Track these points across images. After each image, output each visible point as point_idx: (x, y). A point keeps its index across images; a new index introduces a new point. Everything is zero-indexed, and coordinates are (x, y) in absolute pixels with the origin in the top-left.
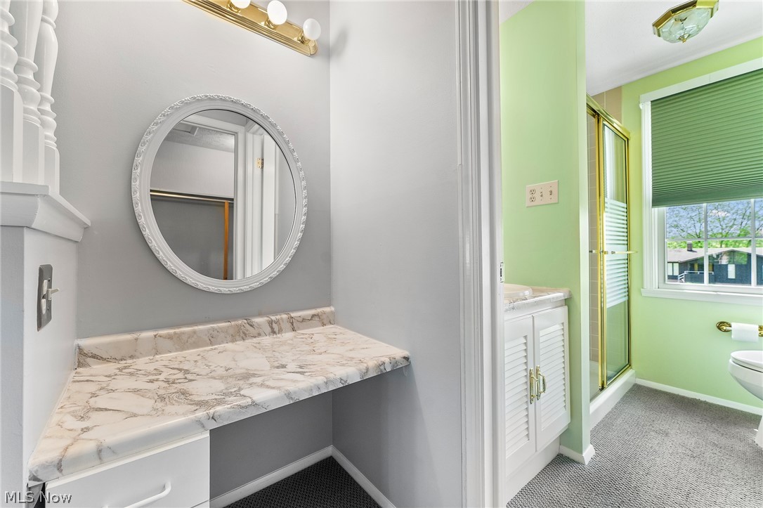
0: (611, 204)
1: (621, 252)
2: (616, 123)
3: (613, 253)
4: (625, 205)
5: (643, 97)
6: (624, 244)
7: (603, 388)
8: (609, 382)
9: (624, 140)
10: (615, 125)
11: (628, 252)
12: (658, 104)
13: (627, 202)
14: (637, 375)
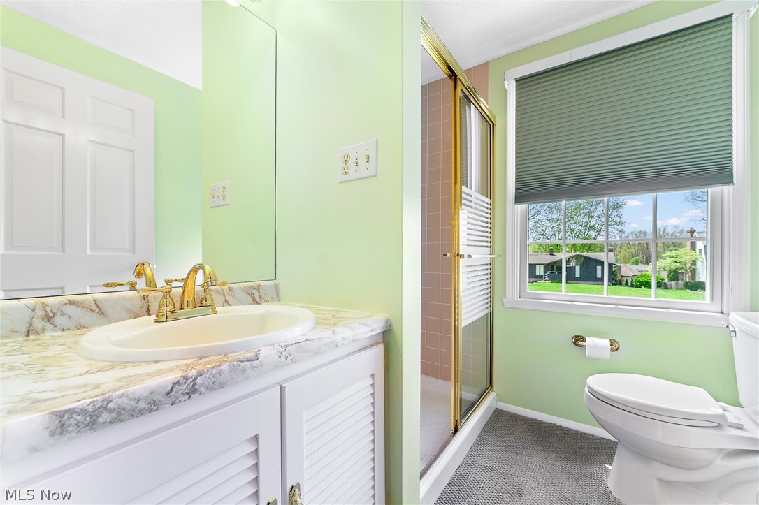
0: (476, 198)
1: (482, 255)
2: (483, 104)
3: (469, 256)
4: (488, 200)
5: (508, 73)
6: (487, 247)
7: (456, 431)
8: (463, 421)
9: (489, 124)
10: (482, 105)
11: (491, 256)
12: (523, 84)
13: (491, 196)
14: (499, 399)
